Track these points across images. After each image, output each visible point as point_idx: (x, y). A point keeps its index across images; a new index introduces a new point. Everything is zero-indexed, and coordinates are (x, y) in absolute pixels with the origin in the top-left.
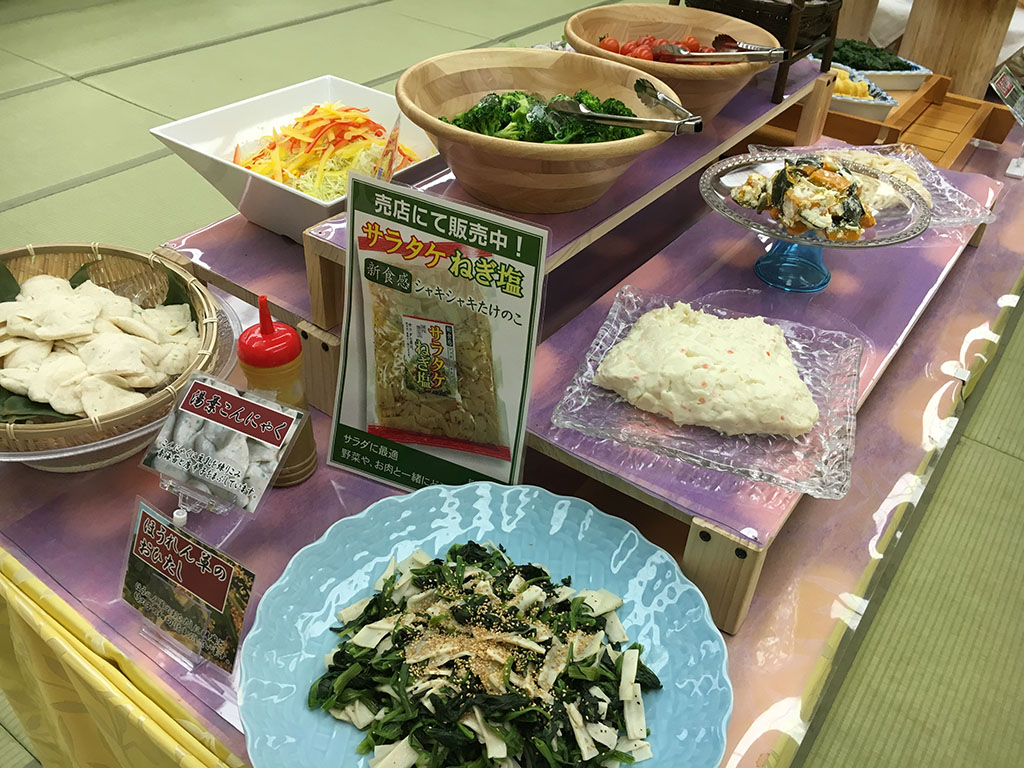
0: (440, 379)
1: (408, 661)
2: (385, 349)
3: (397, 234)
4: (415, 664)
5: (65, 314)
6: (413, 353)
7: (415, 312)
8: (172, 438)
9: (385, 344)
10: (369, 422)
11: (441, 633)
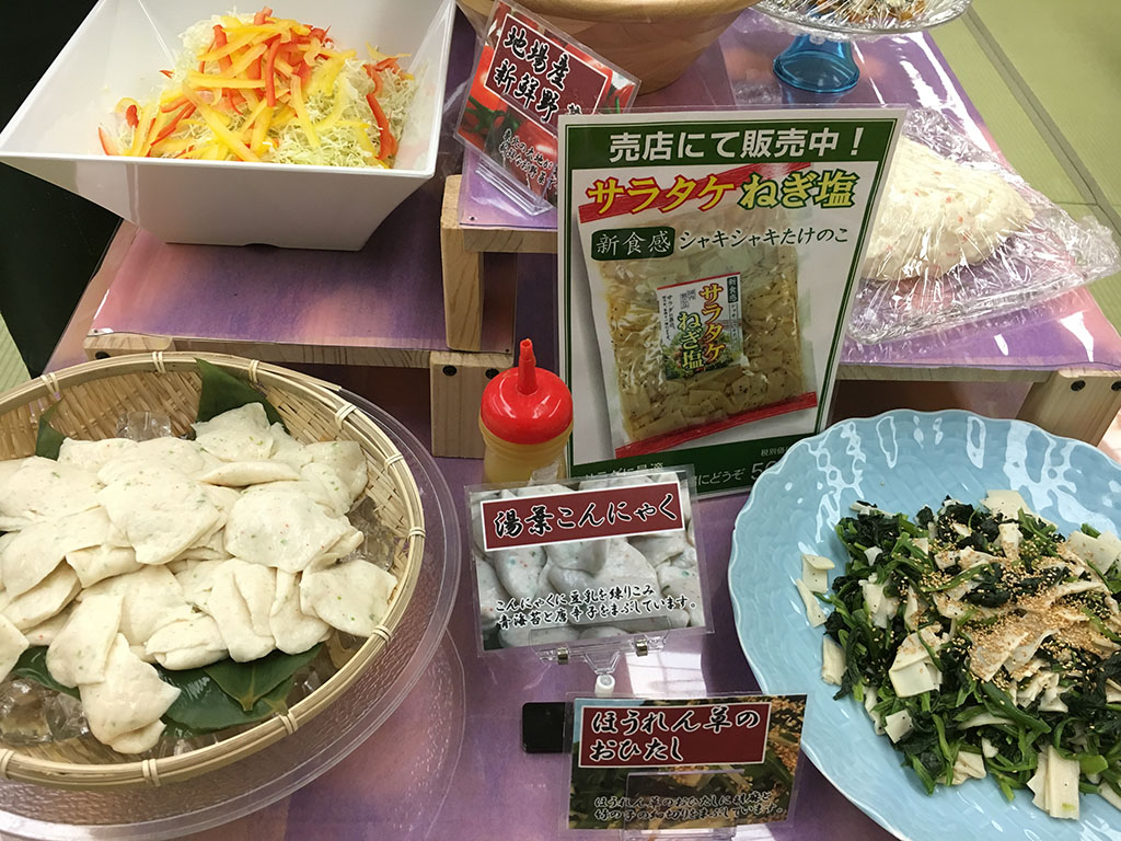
0: (717, 349)
1: (988, 678)
2: (630, 343)
3: (651, 182)
4: (995, 677)
6: (673, 332)
7: (680, 277)
8: (506, 593)
10: (616, 445)
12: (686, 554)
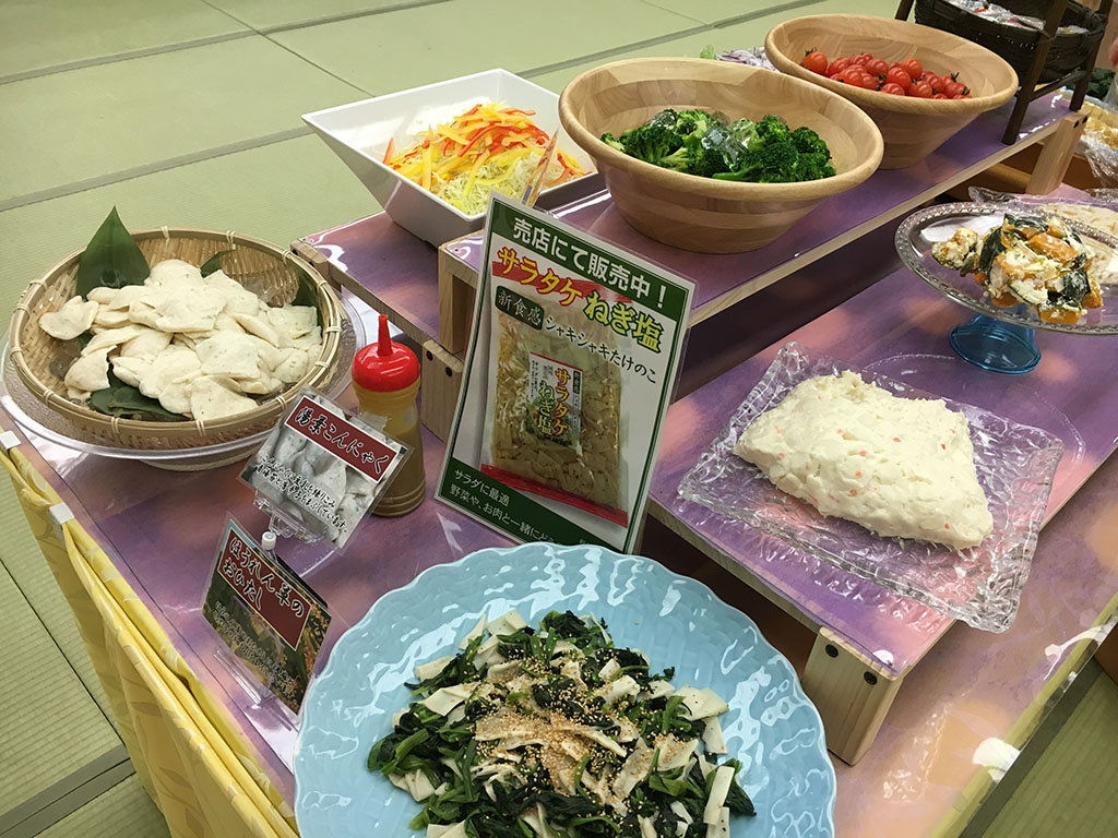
0: (562, 427)
1: (477, 738)
2: (508, 385)
3: (534, 265)
4: (484, 742)
5: (188, 306)
6: (536, 394)
7: (544, 351)
8: (273, 454)
9: (509, 381)
10: (483, 461)
11: (518, 711)
12: (367, 498)
